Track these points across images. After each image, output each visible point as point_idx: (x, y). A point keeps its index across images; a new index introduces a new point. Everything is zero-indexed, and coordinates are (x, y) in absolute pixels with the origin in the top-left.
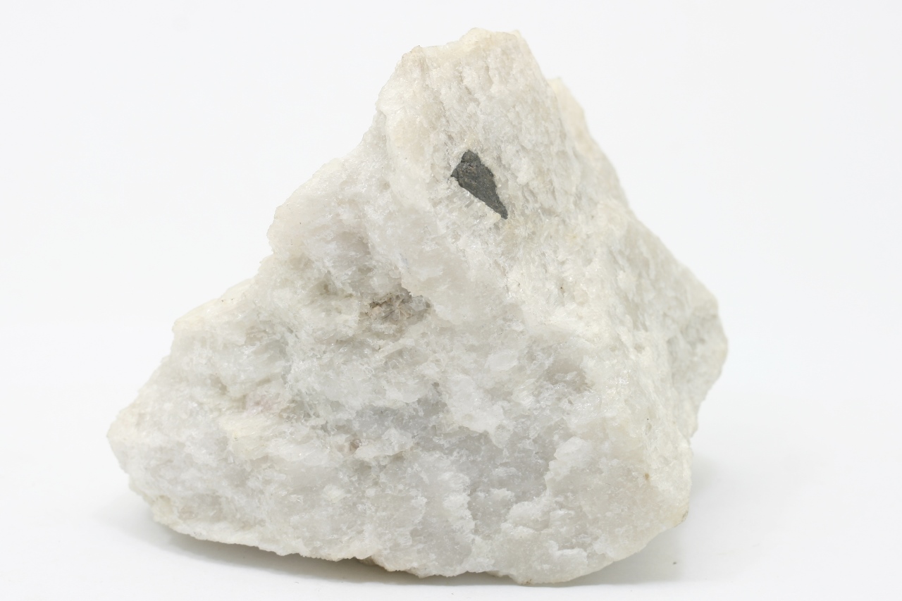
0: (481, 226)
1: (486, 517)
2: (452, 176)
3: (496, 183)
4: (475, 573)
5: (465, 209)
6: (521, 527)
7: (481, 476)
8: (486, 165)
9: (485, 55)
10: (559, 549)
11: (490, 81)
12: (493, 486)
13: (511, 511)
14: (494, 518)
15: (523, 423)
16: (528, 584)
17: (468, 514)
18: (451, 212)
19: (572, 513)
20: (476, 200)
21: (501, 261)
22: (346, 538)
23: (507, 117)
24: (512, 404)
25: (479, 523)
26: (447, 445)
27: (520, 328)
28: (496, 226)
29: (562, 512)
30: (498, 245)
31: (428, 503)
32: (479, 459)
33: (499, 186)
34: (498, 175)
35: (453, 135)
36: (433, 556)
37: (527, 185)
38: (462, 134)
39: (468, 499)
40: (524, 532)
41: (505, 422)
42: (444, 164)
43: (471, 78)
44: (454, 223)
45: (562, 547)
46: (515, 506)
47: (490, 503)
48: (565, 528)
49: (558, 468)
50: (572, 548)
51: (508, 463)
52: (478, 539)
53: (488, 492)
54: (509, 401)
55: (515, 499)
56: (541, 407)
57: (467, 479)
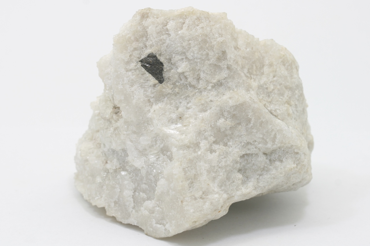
0: (147, 84)
1: (137, 202)
2: (140, 61)
3: (164, 69)
4: (131, 225)
5: (140, 75)
6: (146, 210)
7: (138, 186)
8: (160, 61)
9: (185, 18)
10: (156, 224)
11: (182, 28)
12: (141, 191)
13: (145, 203)
14: (139, 204)
15: (150, 168)
16: (147, 234)
17: (132, 200)
18: (133, 75)
19: (160, 209)
20: (147, 73)
21: (152, 100)
22: (97, 198)
23: (182, 44)
24: (147, 159)
25: (135, 205)
26: (129, 170)
27: (152, 129)
28: (155, 85)
29: (158, 208)
30: (153, 93)
31: (120, 192)
32: (138, 179)
33: (165, 70)
34: (166, 66)
35: (147, 45)
36: (119, 213)
37: (183, 73)
38: (151, 46)
39: (133, 194)
40: (146, 213)
41: (144, 166)
42: (138, 56)
43: (171, 25)
44: (132, 80)
45: (157, 223)
46: (146, 201)
47: (139, 198)
48: (158, 215)
49: (159, 190)
50: (161, 224)
51: (146, 183)
52: (134, 211)
53: (139, 193)
54: (147, 158)
55: (147, 199)
56: (157, 163)
57: (134, 186)
